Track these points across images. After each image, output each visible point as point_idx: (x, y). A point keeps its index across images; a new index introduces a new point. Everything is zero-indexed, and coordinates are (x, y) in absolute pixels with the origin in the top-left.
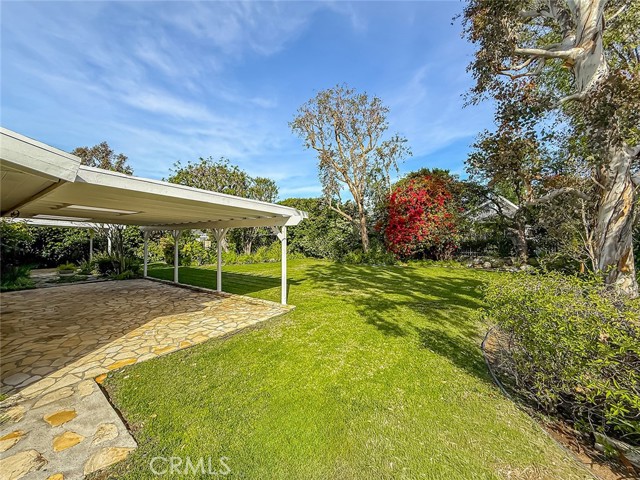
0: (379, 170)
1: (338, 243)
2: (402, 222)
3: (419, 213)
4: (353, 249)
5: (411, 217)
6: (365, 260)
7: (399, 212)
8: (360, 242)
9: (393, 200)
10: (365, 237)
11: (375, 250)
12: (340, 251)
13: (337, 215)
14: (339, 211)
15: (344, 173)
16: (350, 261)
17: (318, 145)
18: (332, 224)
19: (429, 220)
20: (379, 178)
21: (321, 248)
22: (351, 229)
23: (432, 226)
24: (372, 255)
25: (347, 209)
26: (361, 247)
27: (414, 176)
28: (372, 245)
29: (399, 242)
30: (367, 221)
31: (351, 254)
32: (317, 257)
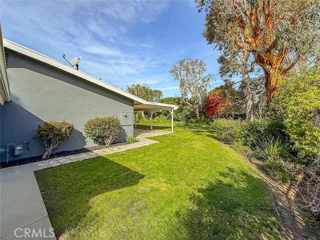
0: (203, 86)
1: (187, 115)
2: (212, 107)
3: (218, 103)
4: (193, 117)
5: (215, 105)
6: (197, 122)
7: (211, 103)
8: (196, 115)
9: (208, 98)
10: (197, 113)
11: (201, 118)
12: (188, 118)
13: (186, 104)
14: (187, 103)
15: (189, 88)
16: (191, 122)
17: (180, 78)
18: (184, 108)
19: (222, 106)
20: (203, 89)
21: (180, 117)
22: (192, 110)
23: (223, 109)
24: (200, 120)
25: (190, 101)
26: (196, 117)
27: (217, 89)
28: (200, 116)
29: (211, 115)
30: (199, 106)
31: (192, 119)
32: (178, 121)
